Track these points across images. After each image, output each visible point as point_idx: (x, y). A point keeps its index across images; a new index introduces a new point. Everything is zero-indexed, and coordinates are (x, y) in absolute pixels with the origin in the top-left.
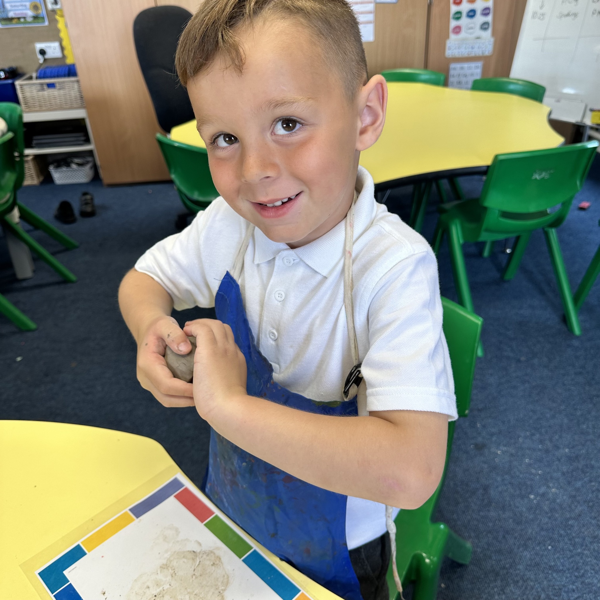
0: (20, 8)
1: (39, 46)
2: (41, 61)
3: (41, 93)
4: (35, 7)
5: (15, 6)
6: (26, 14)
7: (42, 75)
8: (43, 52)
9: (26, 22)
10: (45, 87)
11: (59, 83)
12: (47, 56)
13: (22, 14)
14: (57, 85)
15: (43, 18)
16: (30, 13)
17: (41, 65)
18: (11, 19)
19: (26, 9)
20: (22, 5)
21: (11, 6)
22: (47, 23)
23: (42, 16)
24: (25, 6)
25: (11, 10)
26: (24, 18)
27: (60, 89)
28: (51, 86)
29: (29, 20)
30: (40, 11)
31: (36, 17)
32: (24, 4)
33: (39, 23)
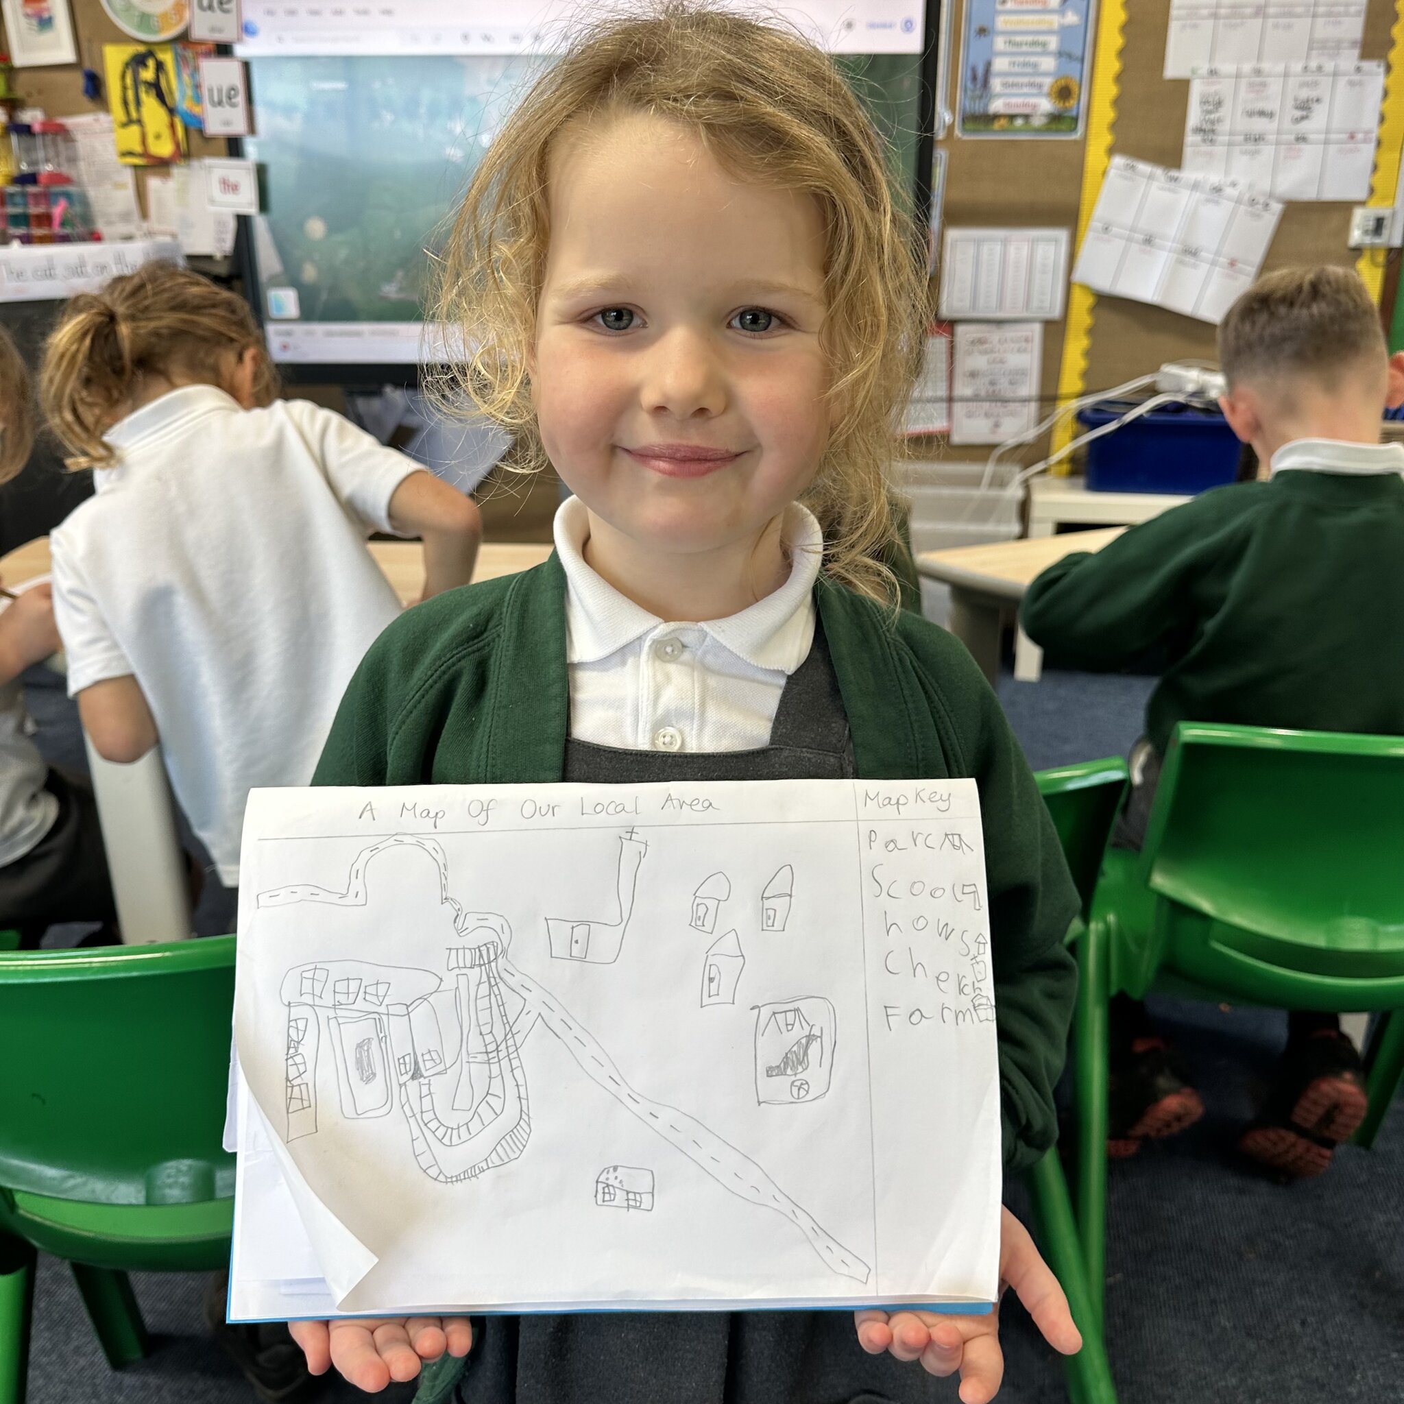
0: (1025, 90)
4: (1064, 93)
5: (1013, 85)
6: (1035, 106)
9: (1027, 129)
13: (1025, 105)
15: (1075, 120)
16: (1046, 105)
19: (1039, 95)
20: (1031, 85)
21: (1005, 85)
23: (1074, 113)
24: (1040, 86)
25: (1000, 95)
26: (1026, 117)
29: (1037, 122)
30: (1072, 102)
31: (1056, 119)
32: (1038, 80)
33: (1058, 131)
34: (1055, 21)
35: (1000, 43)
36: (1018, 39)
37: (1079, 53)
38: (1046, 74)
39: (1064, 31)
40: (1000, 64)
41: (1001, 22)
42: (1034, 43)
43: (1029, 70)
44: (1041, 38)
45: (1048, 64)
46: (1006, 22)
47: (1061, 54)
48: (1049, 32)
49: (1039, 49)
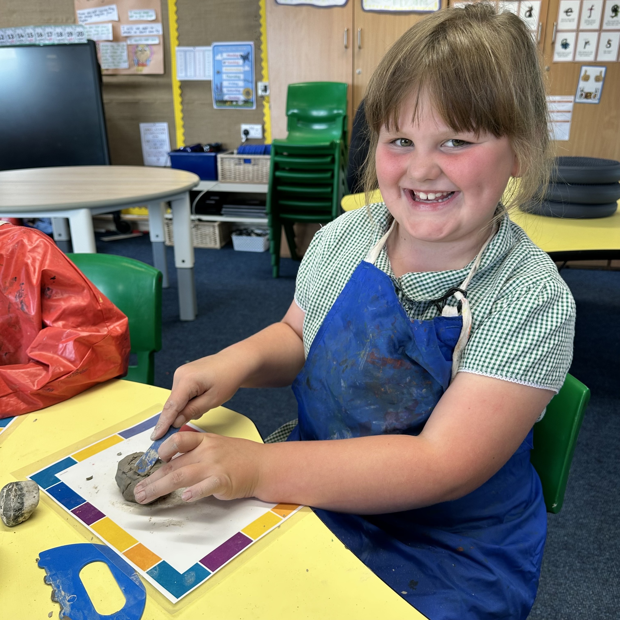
0: (235, 93)
1: (244, 127)
2: (244, 140)
3: (237, 167)
4: (247, 93)
5: (231, 91)
6: (238, 98)
7: (241, 151)
8: (246, 133)
9: (237, 105)
10: (242, 162)
11: (255, 159)
12: (250, 136)
13: (236, 98)
14: (253, 161)
15: (252, 103)
16: (242, 98)
17: (243, 143)
18: (225, 102)
19: (239, 94)
20: (237, 91)
21: (228, 91)
22: (254, 108)
23: (251, 101)
24: (239, 91)
25: (227, 94)
26: (237, 101)
27: (254, 165)
28: (247, 161)
29: (241, 103)
30: (251, 97)
31: (246, 102)
32: (238, 89)
33: (248, 107)
34: (242, 69)
35: (224, 76)
36: (230, 75)
37: (250, 79)
38: (240, 87)
39: (245, 73)
40: (225, 84)
41: (224, 69)
42: (235, 77)
43: (235, 86)
44: (238, 75)
45: (241, 83)
46: (226, 70)
47: (245, 80)
48: (240, 73)
49: (237, 79)
